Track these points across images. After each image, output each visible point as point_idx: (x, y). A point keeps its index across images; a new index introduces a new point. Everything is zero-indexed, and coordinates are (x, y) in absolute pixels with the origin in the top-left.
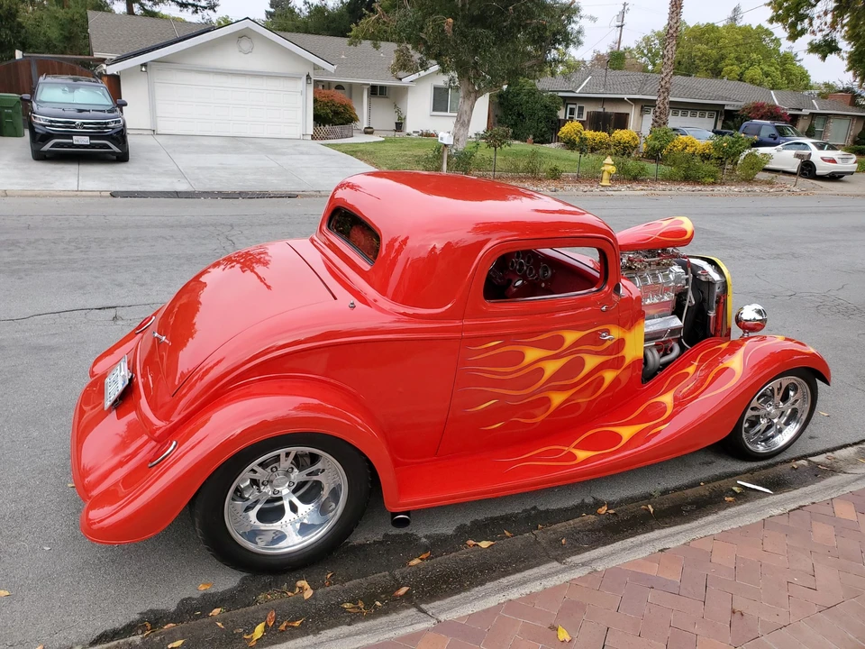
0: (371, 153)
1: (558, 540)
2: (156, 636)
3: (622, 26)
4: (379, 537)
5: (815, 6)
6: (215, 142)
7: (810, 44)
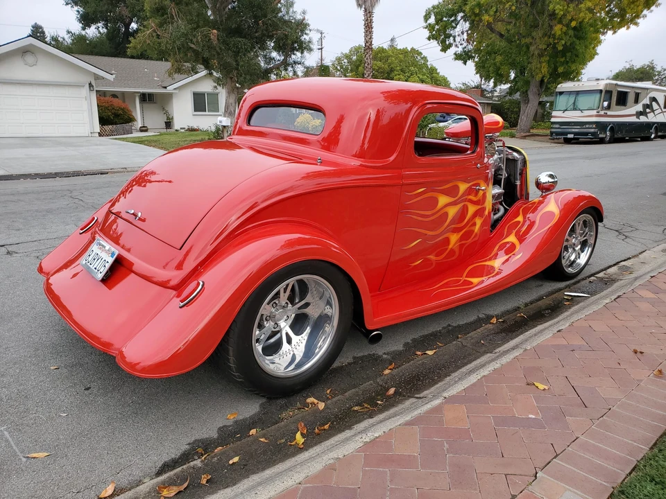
0: (156, 141)
1: (479, 342)
2: (213, 457)
3: (321, 49)
4: (350, 360)
5: (456, 28)
6: (11, 141)
7: (455, 54)
